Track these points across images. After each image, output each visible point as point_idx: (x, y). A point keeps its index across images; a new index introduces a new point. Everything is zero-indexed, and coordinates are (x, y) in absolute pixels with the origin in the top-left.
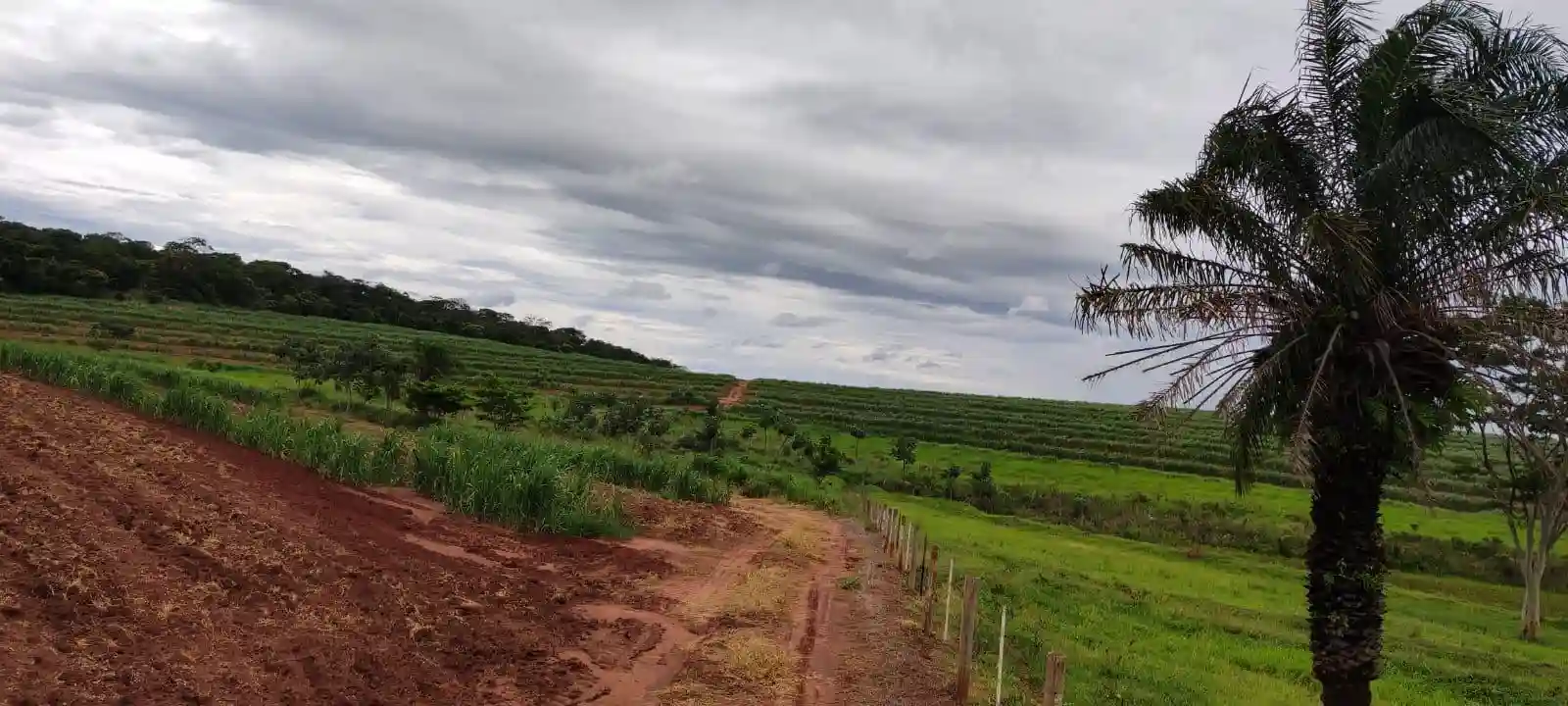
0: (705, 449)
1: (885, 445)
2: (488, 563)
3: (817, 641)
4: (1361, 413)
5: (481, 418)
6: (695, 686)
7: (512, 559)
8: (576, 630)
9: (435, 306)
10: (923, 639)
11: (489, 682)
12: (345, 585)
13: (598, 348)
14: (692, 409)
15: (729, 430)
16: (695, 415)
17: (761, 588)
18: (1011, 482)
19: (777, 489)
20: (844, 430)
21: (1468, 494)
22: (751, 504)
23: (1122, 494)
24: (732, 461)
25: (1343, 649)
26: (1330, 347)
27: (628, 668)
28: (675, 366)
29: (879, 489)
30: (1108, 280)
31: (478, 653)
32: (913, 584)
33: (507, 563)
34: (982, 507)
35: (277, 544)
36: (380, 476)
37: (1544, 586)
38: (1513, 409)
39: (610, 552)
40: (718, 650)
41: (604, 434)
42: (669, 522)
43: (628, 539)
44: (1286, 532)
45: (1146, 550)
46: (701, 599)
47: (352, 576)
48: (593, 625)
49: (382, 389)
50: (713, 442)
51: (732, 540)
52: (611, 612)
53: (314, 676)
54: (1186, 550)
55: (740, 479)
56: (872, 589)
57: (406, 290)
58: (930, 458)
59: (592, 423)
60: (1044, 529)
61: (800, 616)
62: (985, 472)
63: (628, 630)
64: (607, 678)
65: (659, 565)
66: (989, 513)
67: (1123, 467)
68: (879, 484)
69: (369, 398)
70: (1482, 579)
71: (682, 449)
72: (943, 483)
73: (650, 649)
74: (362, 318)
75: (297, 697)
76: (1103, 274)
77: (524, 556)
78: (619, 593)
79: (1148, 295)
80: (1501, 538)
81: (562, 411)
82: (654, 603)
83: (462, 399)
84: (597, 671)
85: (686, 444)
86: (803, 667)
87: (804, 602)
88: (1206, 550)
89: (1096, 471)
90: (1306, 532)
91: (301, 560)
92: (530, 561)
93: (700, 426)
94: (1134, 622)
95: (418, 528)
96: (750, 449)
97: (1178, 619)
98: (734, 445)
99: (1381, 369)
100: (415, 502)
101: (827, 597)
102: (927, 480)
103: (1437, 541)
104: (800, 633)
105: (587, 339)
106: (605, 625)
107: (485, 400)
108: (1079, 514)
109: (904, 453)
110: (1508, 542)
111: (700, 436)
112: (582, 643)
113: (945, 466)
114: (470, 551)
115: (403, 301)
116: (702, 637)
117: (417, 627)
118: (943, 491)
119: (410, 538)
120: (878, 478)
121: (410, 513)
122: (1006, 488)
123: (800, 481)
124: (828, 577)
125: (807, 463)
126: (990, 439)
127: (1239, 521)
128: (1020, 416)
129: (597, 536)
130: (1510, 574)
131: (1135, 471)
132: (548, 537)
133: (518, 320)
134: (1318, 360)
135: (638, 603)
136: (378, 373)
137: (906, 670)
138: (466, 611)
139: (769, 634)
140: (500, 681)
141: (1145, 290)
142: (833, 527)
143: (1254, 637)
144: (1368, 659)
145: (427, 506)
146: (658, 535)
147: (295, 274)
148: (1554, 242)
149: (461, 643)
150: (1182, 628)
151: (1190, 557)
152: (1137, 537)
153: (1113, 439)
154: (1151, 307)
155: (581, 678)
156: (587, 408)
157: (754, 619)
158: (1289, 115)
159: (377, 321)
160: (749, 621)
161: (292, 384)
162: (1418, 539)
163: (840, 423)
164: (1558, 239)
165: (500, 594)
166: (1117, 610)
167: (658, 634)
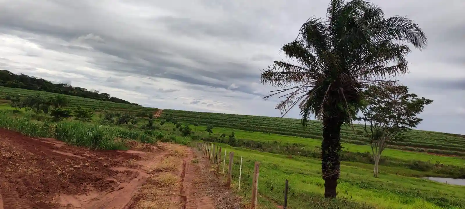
0: (149, 129)
1: (204, 128)
2: (81, 157)
3: (186, 175)
4: (336, 108)
5: (76, 119)
6: (149, 185)
7: (89, 156)
8: (112, 173)
9: (60, 86)
10: (217, 174)
11: (85, 186)
12: (34, 162)
13: (114, 100)
14: (145, 118)
15: (156, 124)
16: (145, 120)
17: (169, 162)
18: (240, 138)
19: (172, 140)
20: (192, 124)
21: (361, 140)
22: (164, 144)
23: (271, 141)
24: (158, 132)
25: (330, 171)
26: (328, 89)
27: (129, 182)
28: (139, 105)
29: (202, 140)
30: (270, 70)
31: (81, 179)
32: (213, 161)
33: (87, 157)
34: (232, 145)
35: (9, 151)
36: (43, 134)
37: (379, 164)
38: (372, 116)
39: (121, 154)
40: (156, 177)
41: (116, 125)
42: (139, 146)
43: (127, 150)
44: (315, 151)
45: (277, 156)
46: (151, 165)
47: (37, 159)
48: (117, 172)
49: (42, 111)
50: (151, 127)
51: (159, 151)
52: (122, 169)
53: (27, 184)
54: (288, 156)
55: (160, 137)
56: (201, 162)
57: (50, 80)
58: (217, 132)
59: (113, 122)
60: (249, 151)
61: (180, 169)
62: (233, 135)
63: (128, 173)
64: (122, 185)
65: (137, 157)
66: (234, 147)
67: (271, 134)
68: (202, 139)
69: (37, 113)
70: (364, 163)
71: (141, 129)
72: (221, 139)
73: (135, 178)
74: (35, 89)
75: (21, 189)
76: (269, 68)
77: (93, 155)
78: (125, 164)
79: (281, 75)
80: (369, 152)
81: (103, 118)
82: (136, 166)
83: (70, 113)
84: (119, 183)
85: (143, 128)
86: (182, 181)
87: (181, 166)
88: (293, 156)
89: (264, 135)
90: (320, 151)
91: (18, 155)
92: (95, 157)
93: (147, 123)
94: (274, 172)
95: (57, 149)
96: (163, 129)
97: (287, 171)
98: (158, 128)
99: (341, 95)
100: (56, 142)
101: (188, 165)
102: (216, 138)
103: (353, 153)
104: (181, 172)
105: (111, 97)
106: (120, 172)
107: (78, 114)
108: (259, 147)
109: (209, 130)
110: (371, 153)
111: (148, 126)
112: (114, 177)
113: (222, 134)
114: (75, 154)
115: (49, 84)
116: (151, 175)
117: (60, 172)
118: (221, 140)
119: (54, 151)
120: (202, 138)
121: (54, 144)
122: (239, 140)
123: (178, 138)
124: (188, 161)
125: (181, 133)
126: (234, 127)
127: (302, 148)
128: (242, 120)
129: (117, 150)
130: (372, 162)
131: (275, 135)
132: (100, 150)
133: (88, 91)
134: (325, 92)
135: (131, 167)
136: (41, 105)
137: (212, 181)
138: (75, 168)
139: (172, 173)
140: (88, 186)
141: (280, 73)
142: (189, 150)
143: (307, 175)
144: (337, 173)
145: (59, 143)
146: (136, 149)
147: (11, 74)
148: (384, 63)
149: (74, 176)
150: (287, 173)
151: (290, 158)
152: (275, 153)
153: (268, 126)
154: (281, 78)
155: (114, 185)
156: (111, 117)
157: (166, 170)
158: (319, 25)
159: (40, 90)
160: (165, 170)
161: (10, 108)
162: (348, 152)
163: (191, 122)
164: (385, 62)
165: (87, 164)
166: (270, 169)
167: (138, 174)
